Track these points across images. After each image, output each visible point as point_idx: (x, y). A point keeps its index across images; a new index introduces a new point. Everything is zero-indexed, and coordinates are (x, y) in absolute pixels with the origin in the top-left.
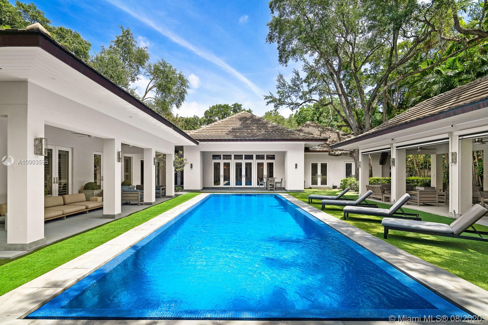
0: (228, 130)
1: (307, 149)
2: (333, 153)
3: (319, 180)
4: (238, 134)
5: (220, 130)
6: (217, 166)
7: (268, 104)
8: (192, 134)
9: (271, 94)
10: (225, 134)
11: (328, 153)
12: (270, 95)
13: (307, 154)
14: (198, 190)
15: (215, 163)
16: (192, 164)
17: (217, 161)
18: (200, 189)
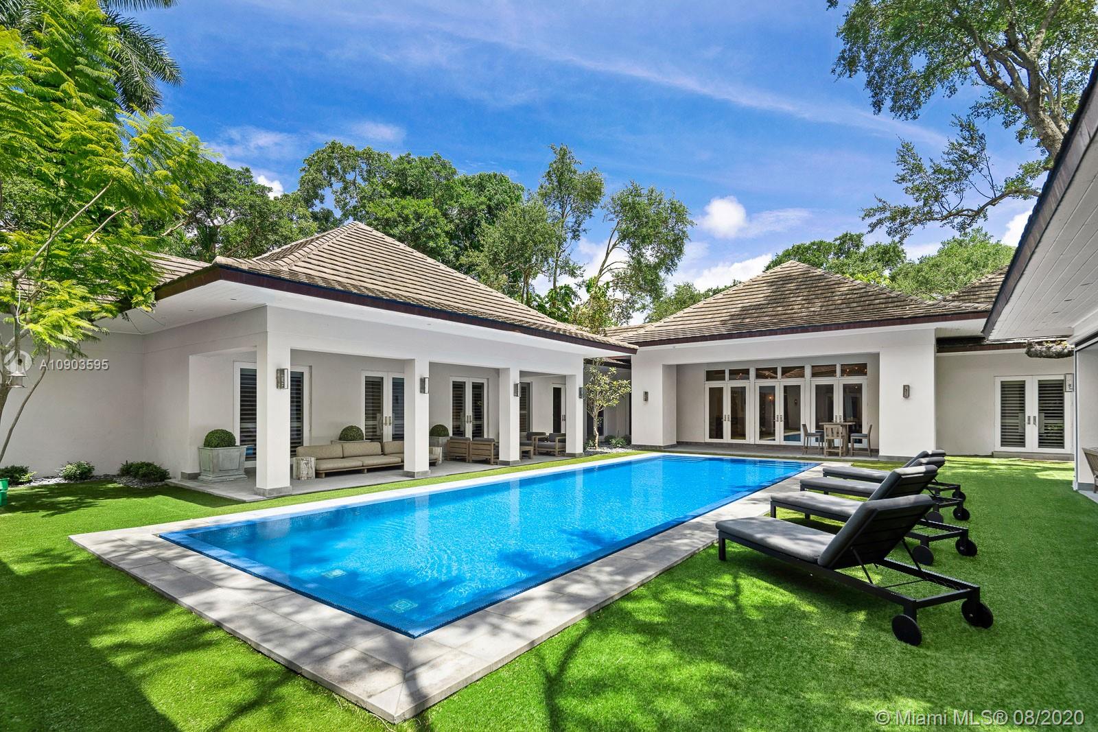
0: (728, 314)
1: (945, 344)
2: (1044, 349)
3: (1032, 433)
4: (747, 320)
5: (710, 316)
6: (716, 395)
7: (872, 231)
8: (650, 329)
9: (880, 201)
10: (718, 323)
11: (1025, 350)
12: (880, 205)
13: (944, 357)
14: (660, 447)
15: (711, 389)
16: (646, 393)
17: (716, 384)
18: (662, 445)
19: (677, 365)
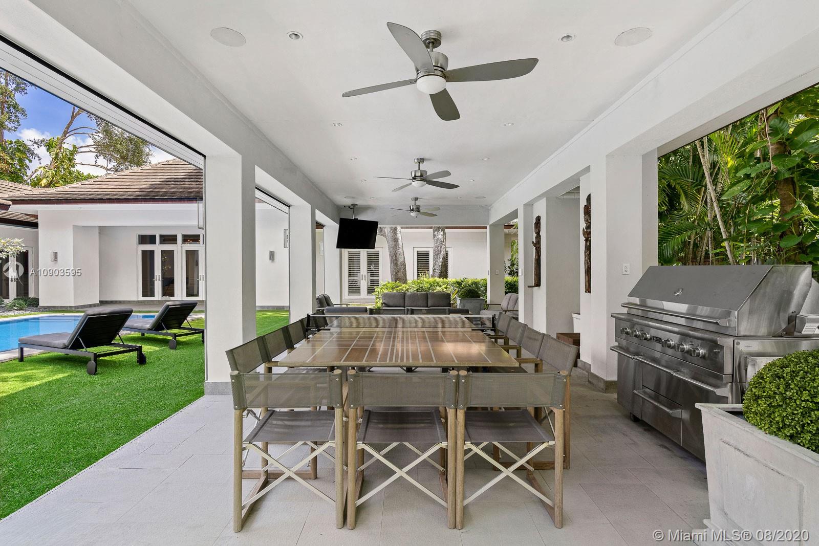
0: (146, 183)
3: (364, 285)
5: (129, 183)
8: (62, 190)
10: (135, 190)
14: (71, 307)
15: (143, 252)
16: (55, 254)
17: (148, 247)
18: (72, 305)
19: (101, 228)
